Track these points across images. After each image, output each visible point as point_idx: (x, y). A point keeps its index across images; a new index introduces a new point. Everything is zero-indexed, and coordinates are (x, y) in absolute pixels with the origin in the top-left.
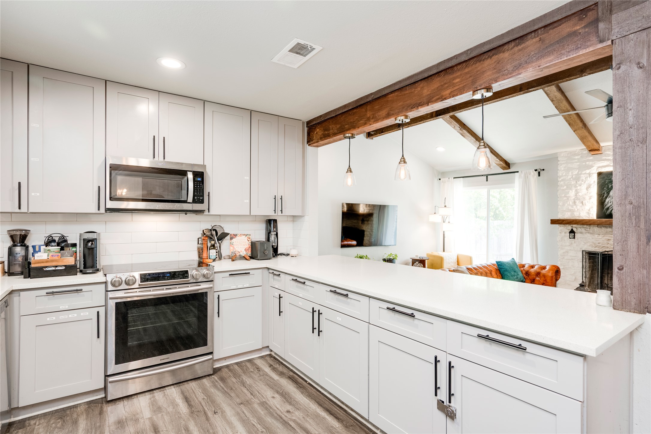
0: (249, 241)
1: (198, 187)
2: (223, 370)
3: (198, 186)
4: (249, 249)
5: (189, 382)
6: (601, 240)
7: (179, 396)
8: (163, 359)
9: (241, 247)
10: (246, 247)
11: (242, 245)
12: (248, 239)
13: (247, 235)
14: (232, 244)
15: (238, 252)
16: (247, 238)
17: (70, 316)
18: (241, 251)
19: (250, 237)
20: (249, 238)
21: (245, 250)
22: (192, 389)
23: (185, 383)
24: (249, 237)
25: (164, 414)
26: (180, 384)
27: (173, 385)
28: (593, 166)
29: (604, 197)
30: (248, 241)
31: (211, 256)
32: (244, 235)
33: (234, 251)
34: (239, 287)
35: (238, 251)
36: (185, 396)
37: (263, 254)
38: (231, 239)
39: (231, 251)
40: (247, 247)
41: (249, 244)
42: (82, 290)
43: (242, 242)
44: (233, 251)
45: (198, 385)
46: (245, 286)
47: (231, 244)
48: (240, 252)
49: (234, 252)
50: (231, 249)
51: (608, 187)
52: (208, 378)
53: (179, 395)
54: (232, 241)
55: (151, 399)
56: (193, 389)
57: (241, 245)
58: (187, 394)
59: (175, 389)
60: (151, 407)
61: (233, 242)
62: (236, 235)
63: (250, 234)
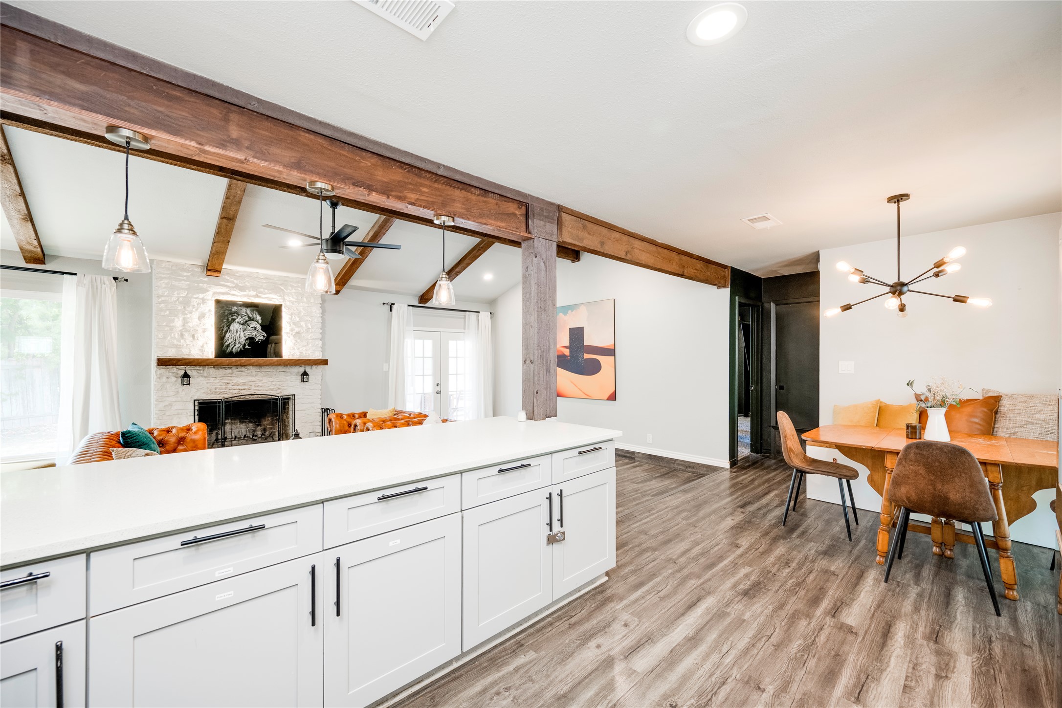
6: (219, 384)
28: (208, 291)
29: (224, 331)
51: (228, 320)
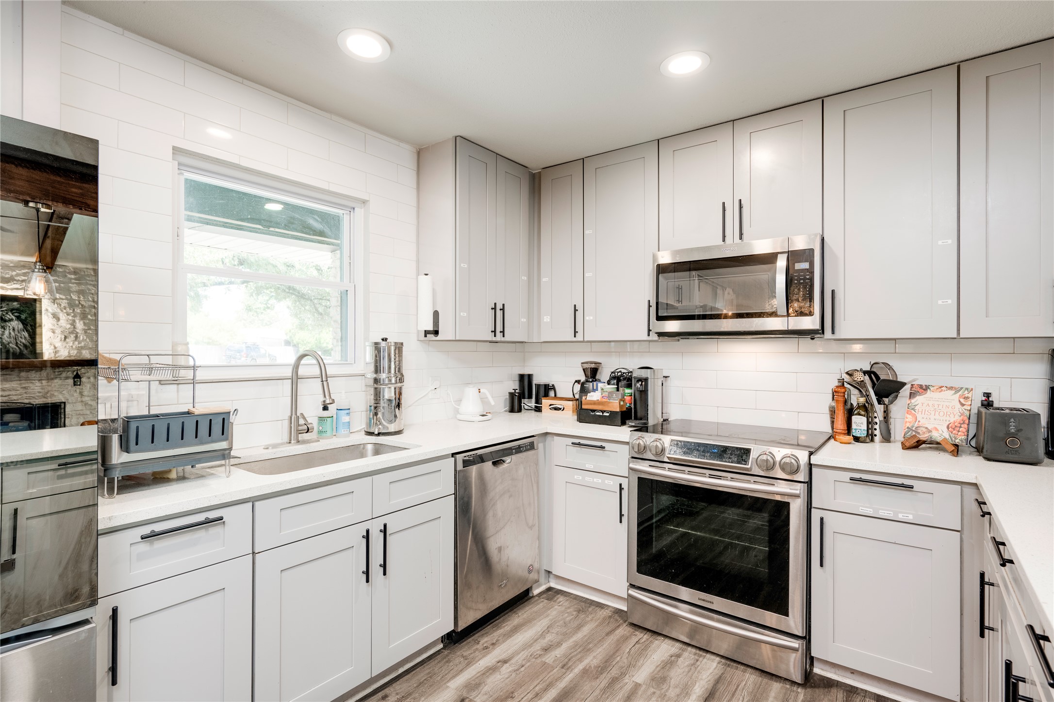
0: (963, 405)
1: (802, 281)
2: (834, 690)
3: (801, 279)
4: (960, 427)
5: (749, 670)
7: (707, 682)
8: (704, 600)
9: (935, 419)
10: (952, 421)
11: (942, 414)
12: (962, 400)
13: (962, 388)
14: (913, 409)
15: (924, 430)
16: (960, 397)
17: (595, 480)
18: (936, 429)
19: (970, 395)
20: (966, 398)
21: (948, 427)
22: (738, 686)
23: (742, 667)
24: (966, 395)
25: (658, 692)
26: (732, 664)
27: (722, 657)
30: (959, 406)
31: (856, 429)
32: (951, 388)
33: (916, 425)
34: (883, 513)
35: (926, 428)
36: (716, 688)
37: (1005, 444)
38: (912, 395)
39: (908, 425)
40: (955, 419)
41: (962, 414)
42: (604, 448)
43: (940, 407)
44: (913, 427)
45: (757, 686)
46: (900, 517)
47: (911, 409)
48: (930, 431)
49: (914, 429)
50: (907, 420)
52: (788, 686)
53: (709, 681)
54: (913, 401)
55: (671, 657)
56: (740, 687)
57: (937, 413)
58: (721, 688)
59: (717, 666)
60: (658, 669)
61: (916, 403)
62: (925, 388)
63: (970, 387)
